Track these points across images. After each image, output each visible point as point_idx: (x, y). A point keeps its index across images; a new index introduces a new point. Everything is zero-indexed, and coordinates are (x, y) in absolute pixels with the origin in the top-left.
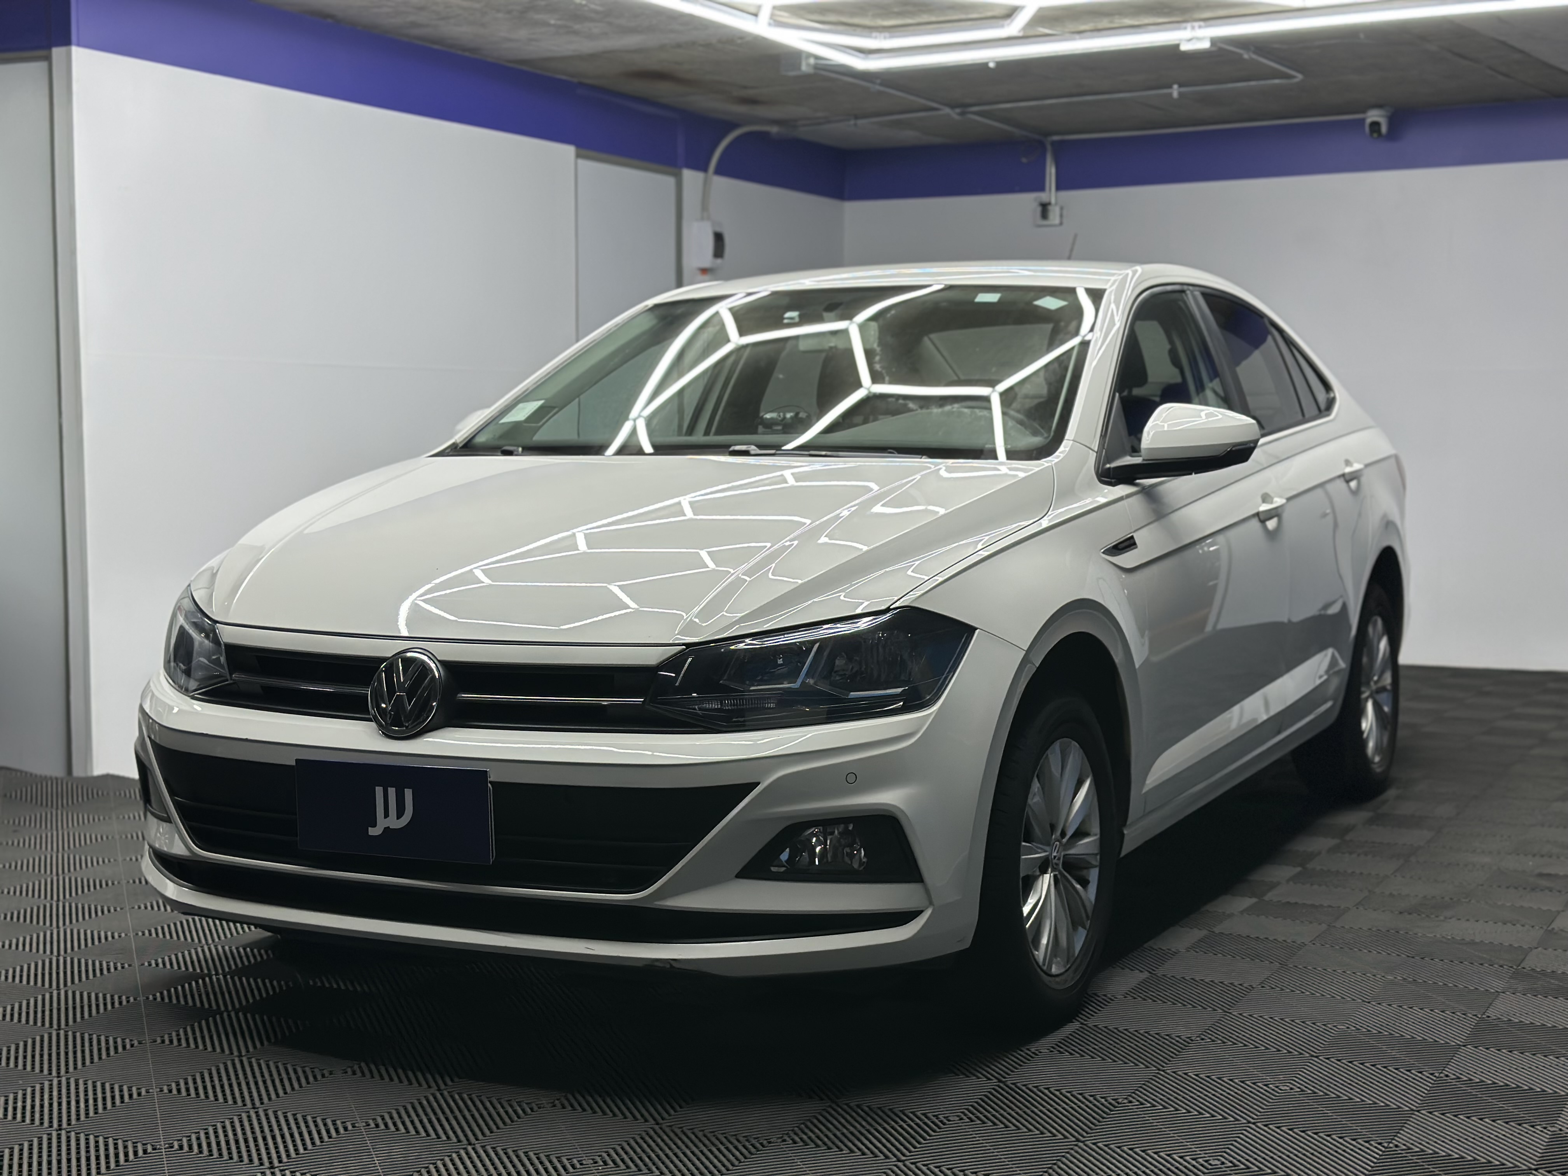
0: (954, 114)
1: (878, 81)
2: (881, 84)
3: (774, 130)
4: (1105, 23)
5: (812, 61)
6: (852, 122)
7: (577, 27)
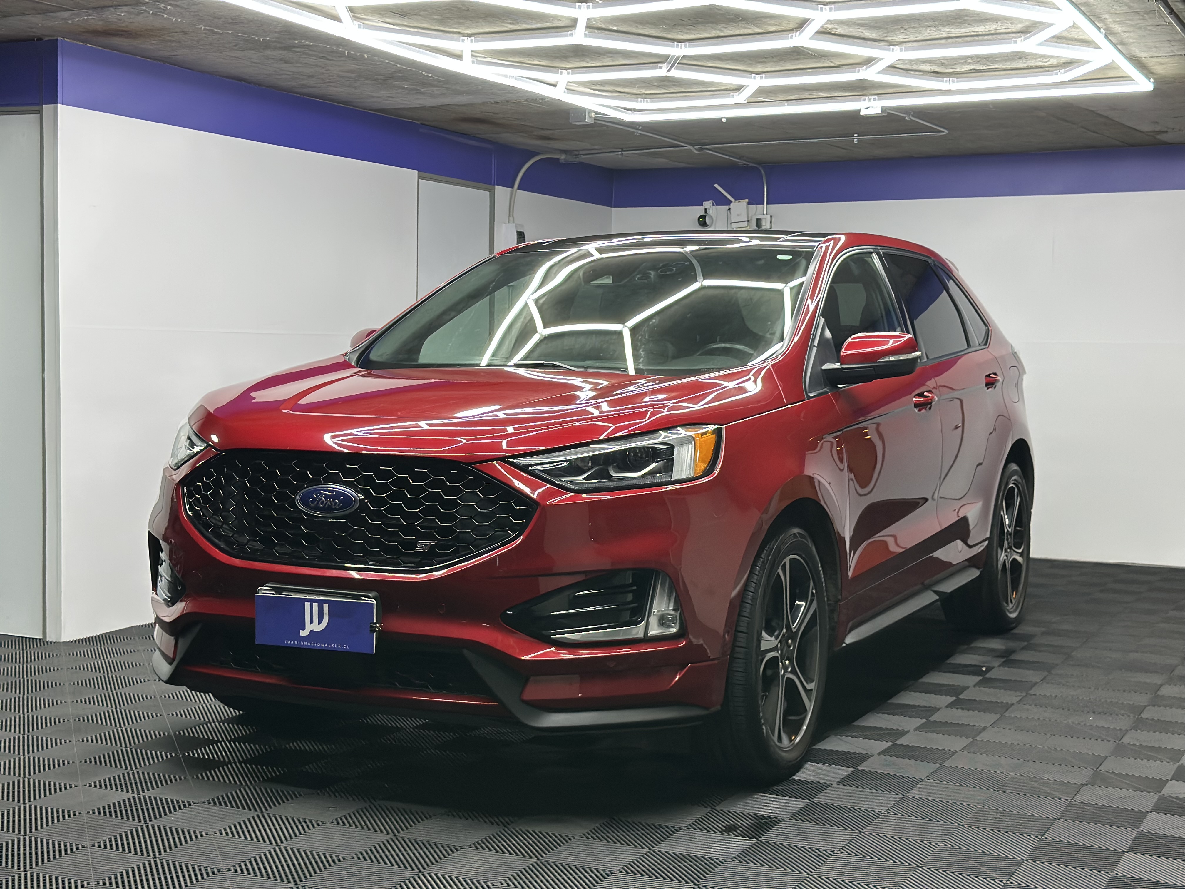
0: (694, 150)
1: (640, 128)
2: (641, 130)
3: (562, 157)
4: (806, 95)
5: (593, 115)
6: (620, 153)
7: (423, 90)
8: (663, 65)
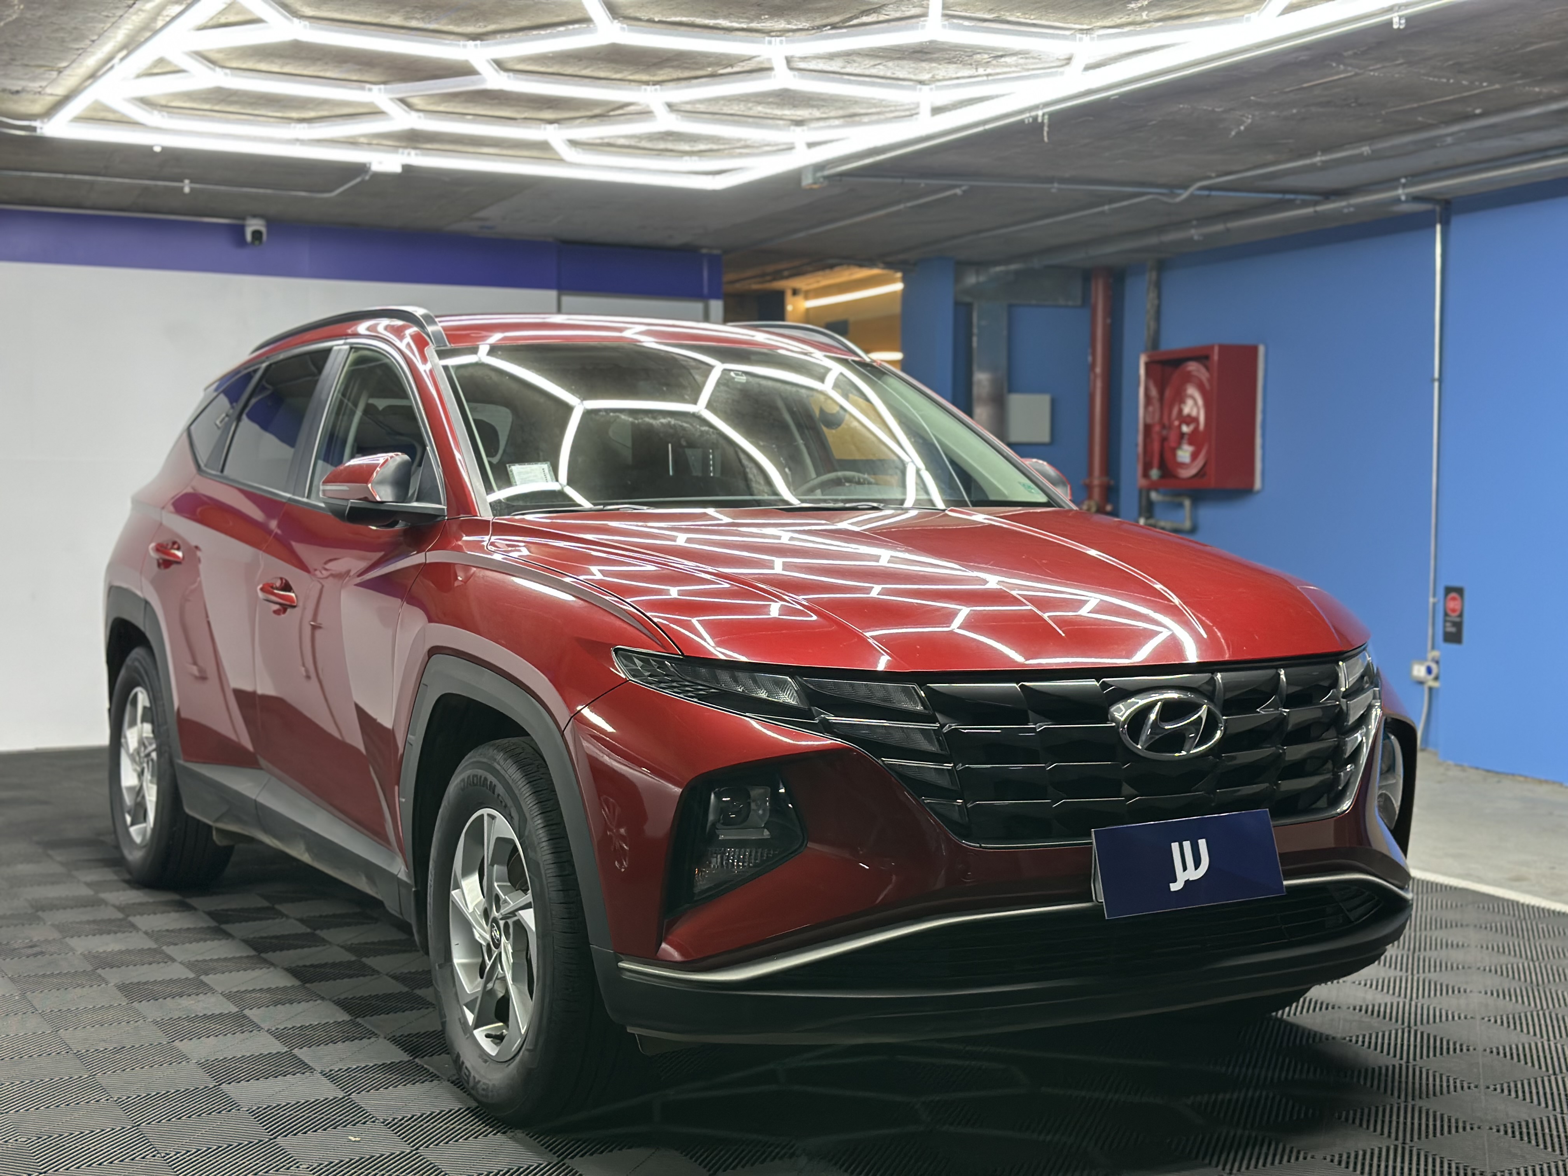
8: (375, 88)
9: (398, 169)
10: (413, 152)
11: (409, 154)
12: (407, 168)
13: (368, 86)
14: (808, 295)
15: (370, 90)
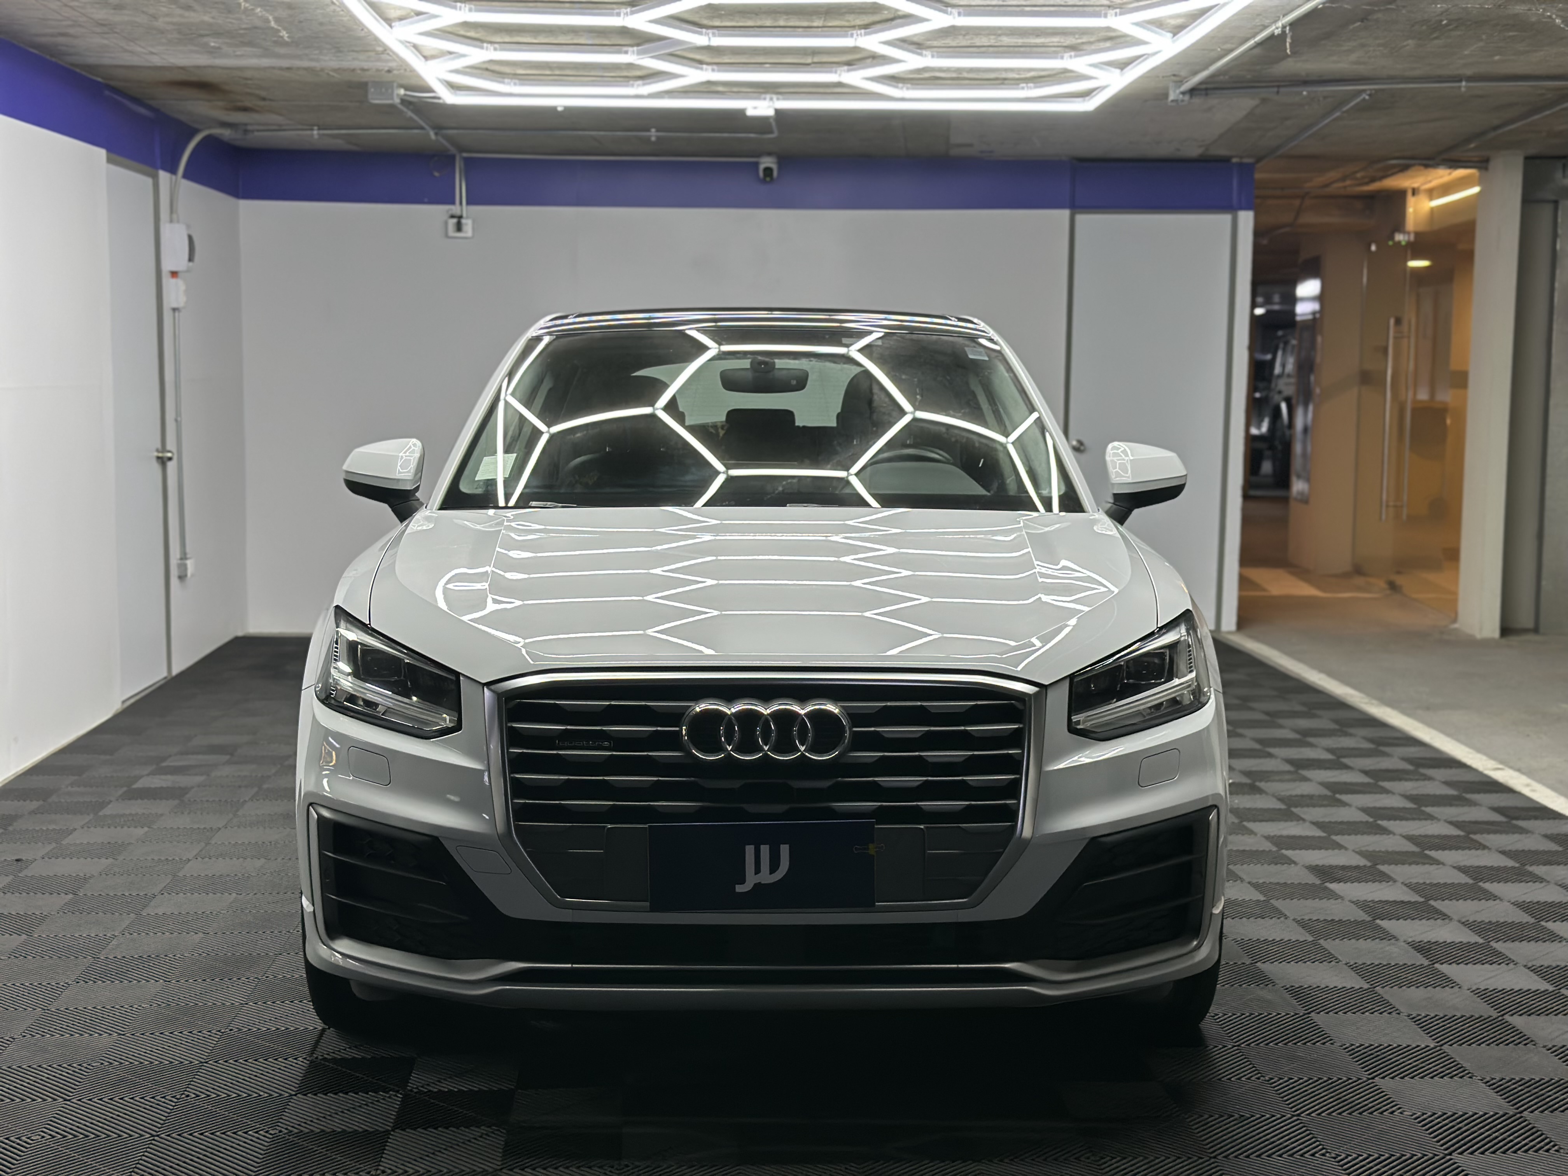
0: (432, 135)
2: (411, 110)
5: (401, 92)
8: (630, 49)
9: (771, 113)
10: (775, 97)
11: (771, 99)
12: (777, 111)
13: (625, 49)
14: (1432, 193)
15: (626, 52)
